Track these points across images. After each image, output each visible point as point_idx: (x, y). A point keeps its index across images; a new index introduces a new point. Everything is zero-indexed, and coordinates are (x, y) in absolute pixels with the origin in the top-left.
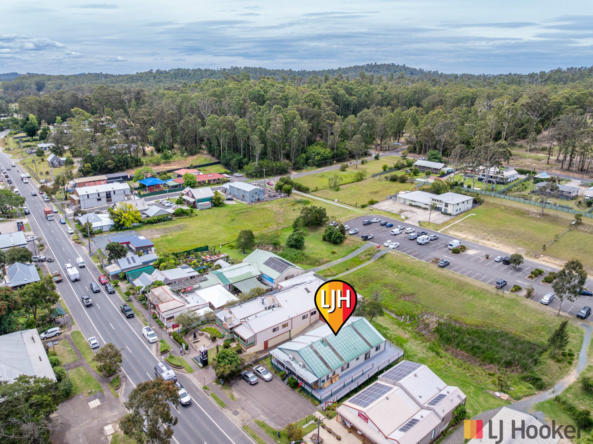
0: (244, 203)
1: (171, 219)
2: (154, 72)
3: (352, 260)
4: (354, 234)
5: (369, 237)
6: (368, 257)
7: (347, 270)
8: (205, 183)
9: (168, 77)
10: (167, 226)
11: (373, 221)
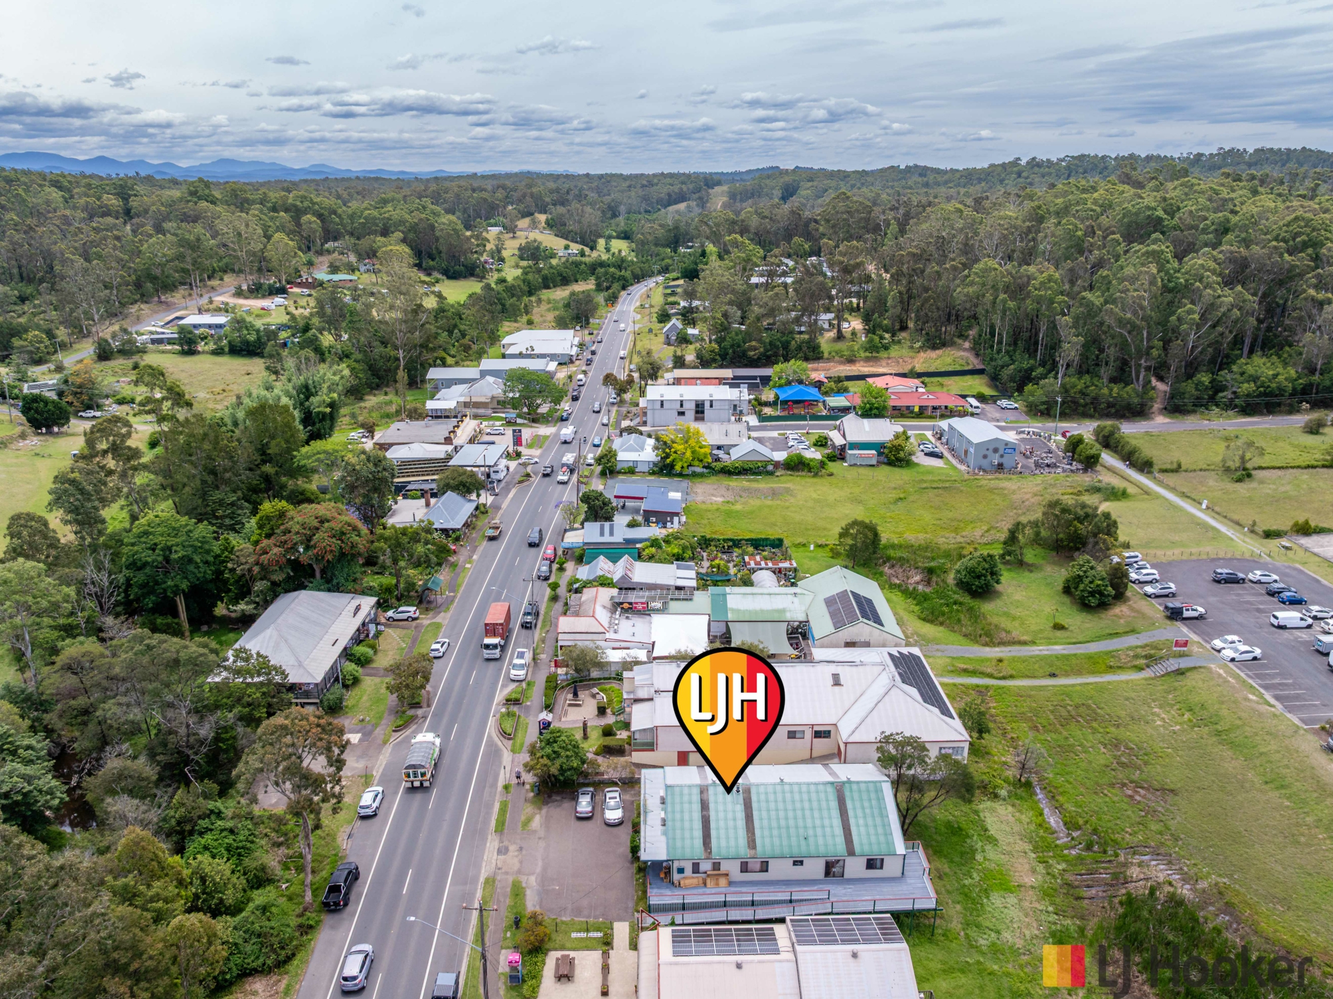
0: (963, 468)
1: (771, 473)
2: (1023, 162)
3: (1090, 657)
4: (1157, 596)
5: (1186, 614)
6: (1143, 661)
7: (1053, 675)
8: (912, 412)
9: (1050, 174)
10: (755, 485)
11: (1251, 576)
